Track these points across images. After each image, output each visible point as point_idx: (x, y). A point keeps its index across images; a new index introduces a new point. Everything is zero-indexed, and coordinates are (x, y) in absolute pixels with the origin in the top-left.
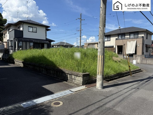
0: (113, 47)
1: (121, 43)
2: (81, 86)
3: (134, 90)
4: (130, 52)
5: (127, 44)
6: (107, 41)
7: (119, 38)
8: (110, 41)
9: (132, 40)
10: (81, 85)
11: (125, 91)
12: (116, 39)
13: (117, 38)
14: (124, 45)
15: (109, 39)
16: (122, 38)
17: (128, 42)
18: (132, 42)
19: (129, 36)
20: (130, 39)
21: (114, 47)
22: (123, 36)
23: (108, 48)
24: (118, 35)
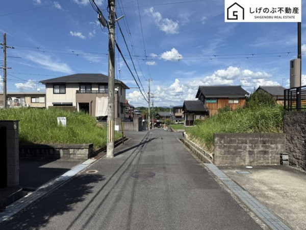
0: (71, 104)
1: (85, 99)
2: (86, 160)
3: (139, 153)
4: (102, 113)
5: (95, 101)
6: (60, 93)
7: (81, 90)
8: (65, 93)
9: (103, 96)
10: (87, 158)
11: (134, 154)
12: (77, 92)
13: (78, 89)
14: (91, 102)
15: (63, 91)
16: (86, 90)
17: (97, 98)
18: (103, 98)
19: (97, 89)
20: (99, 93)
21: (74, 104)
22: (88, 88)
23: (62, 107)
24: (80, 85)
